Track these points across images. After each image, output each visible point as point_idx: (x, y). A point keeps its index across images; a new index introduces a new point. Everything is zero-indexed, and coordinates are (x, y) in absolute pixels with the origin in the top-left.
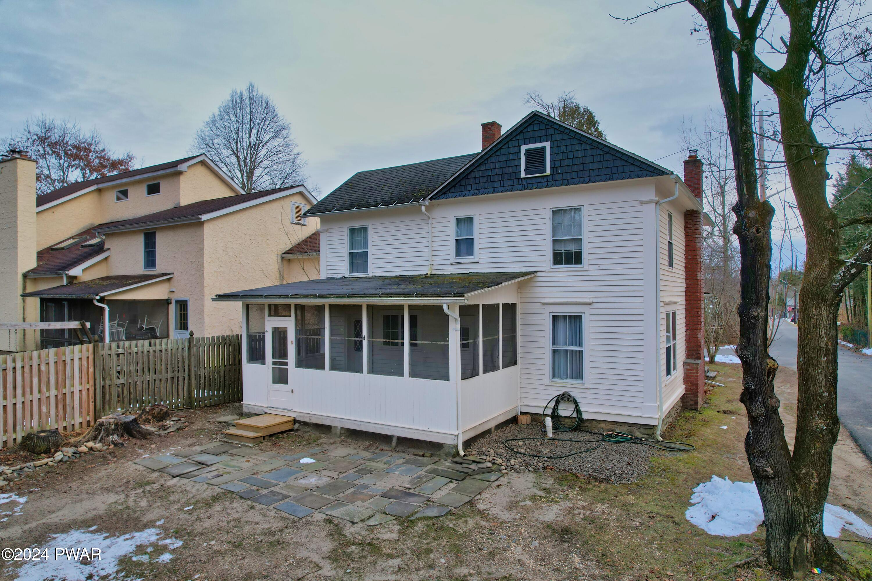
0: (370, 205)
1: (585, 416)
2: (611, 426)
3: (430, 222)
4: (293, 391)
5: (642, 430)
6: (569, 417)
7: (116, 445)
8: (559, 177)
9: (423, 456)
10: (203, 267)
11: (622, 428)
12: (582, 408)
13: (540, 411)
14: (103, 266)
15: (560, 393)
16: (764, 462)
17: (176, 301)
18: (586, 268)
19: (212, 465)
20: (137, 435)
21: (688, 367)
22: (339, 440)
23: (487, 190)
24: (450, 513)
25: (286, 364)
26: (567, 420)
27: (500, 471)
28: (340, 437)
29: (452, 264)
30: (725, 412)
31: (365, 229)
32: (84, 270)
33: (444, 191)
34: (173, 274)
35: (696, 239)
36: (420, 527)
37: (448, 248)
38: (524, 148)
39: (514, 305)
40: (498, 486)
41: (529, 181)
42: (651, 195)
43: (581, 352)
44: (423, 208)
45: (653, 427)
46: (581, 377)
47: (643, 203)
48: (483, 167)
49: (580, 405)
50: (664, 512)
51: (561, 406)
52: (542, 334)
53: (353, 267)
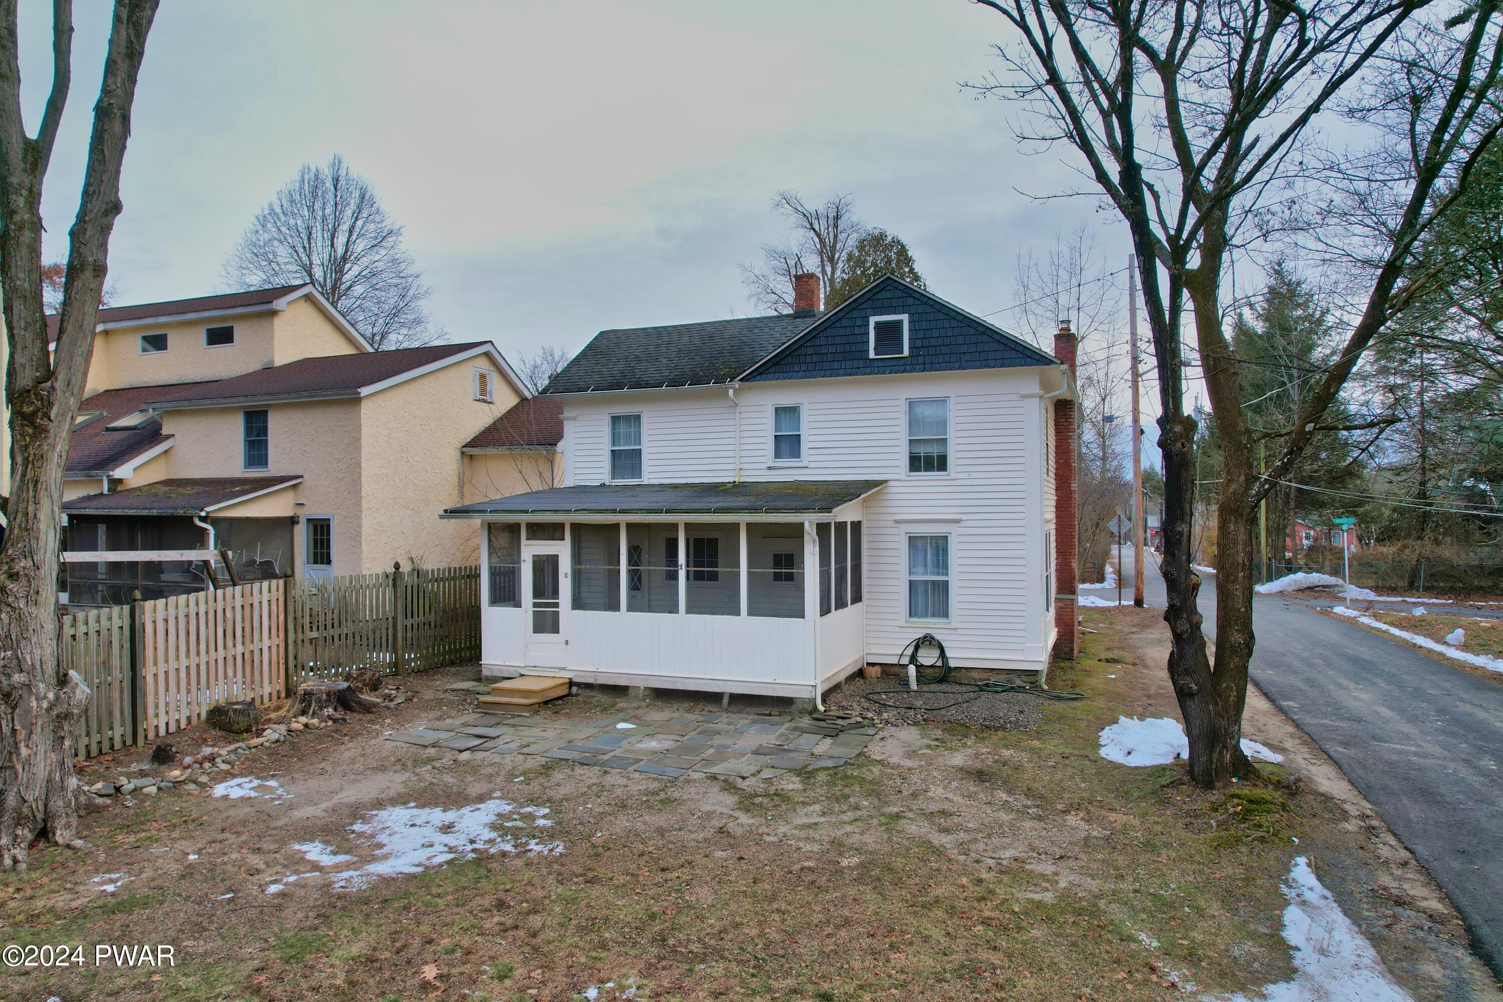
0: (648, 385)
1: (952, 664)
2: (984, 675)
3: (738, 410)
4: (567, 642)
5: (1023, 677)
6: (932, 666)
7: (335, 721)
8: (921, 360)
9: (770, 715)
10: (360, 467)
11: (998, 677)
12: (948, 654)
13: (894, 660)
14: (162, 463)
15: (921, 635)
16: (1189, 679)
17: (308, 520)
18: (953, 476)
19: (498, 737)
20: (357, 708)
21: (1061, 604)
22: (644, 704)
23: (822, 373)
24: (846, 763)
25: (556, 605)
26: (928, 671)
27: (874, 725)
28: (644, 700)
29: (770, 468)
30: (1108, 661)
31: (637, 418)
32: (135, 469)
33: (761, 370)
34: (302, 477)
35: (1070, 437)
36: (822, 777)
37: (764, 446)
38: (873, 320)
39: (859, 522)
40: (882, 739)
41: (879, 364)
42: (1035, 389)
43: (945, 585)
44: (731, 392)
45: (1036, 673)
46: (946, 615)
47: (1024, 397)
48: (817, 342)
49: (946, 650)
50: (1077, 753)
51: (920, 653)
52: (896, 560)
53: (616, 471)
